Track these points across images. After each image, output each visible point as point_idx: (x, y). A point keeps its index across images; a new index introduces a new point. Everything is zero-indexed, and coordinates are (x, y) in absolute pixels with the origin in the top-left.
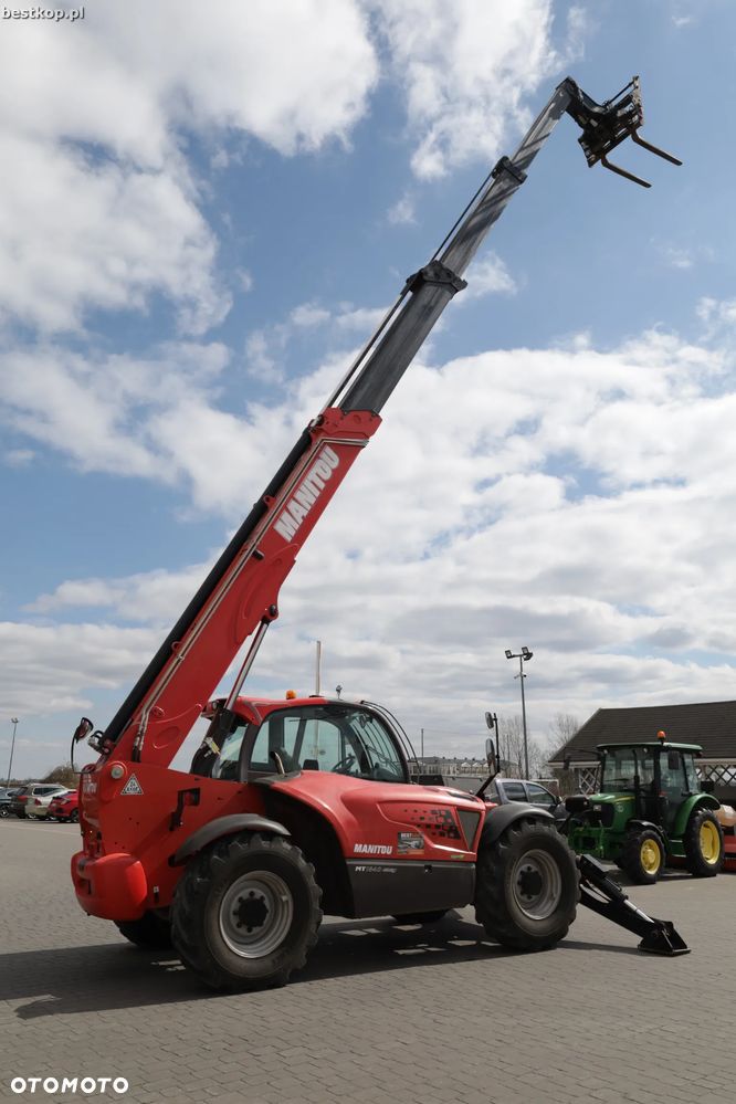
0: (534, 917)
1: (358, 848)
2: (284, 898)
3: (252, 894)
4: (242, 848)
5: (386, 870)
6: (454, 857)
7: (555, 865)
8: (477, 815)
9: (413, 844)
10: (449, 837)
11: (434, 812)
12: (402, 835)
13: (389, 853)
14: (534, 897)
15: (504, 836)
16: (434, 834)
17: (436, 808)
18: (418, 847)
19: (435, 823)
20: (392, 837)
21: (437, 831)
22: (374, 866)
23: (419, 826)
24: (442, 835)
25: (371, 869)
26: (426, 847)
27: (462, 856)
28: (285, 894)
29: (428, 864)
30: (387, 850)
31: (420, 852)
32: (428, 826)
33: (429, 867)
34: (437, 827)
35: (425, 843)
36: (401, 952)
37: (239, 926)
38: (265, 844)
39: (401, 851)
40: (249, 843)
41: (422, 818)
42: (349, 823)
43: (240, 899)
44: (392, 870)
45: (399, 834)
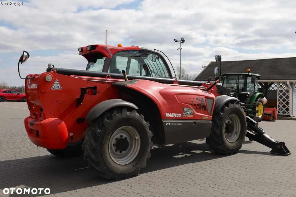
0: (230, 141)
1: (167, 115)
2: (137, 138)
3: (121, 136)
4: (118, 116)
5: (178, 124)
6: (204, 118)
7: (239, 121)
8: (212, 100)
9: (189, 112)
10: (202, 110)
11: (197, 99)
12: (185, 109)
13: (179, 117)
14: (230, 133)
15: (222, 109)
16: (197, 108)
17: (198, 97)
18: (191, 114)
19: (198, 103)
20: (181, 111)
21: (198, 107)
22: (173, 123)
23: (191, 105)
24: (200, 108)
25: (172, 124)
26: (194, 113)
27: (207, 118)
28: (137, 136)
29: (194, 121)
30: (179, 115)
31: (191, 116)
32: (195, 105)
33: (195, 123)
34: (198, 105)
35: (193, 112)
36: (176, 157)
37: (116, 151)
38: (128, 114)
39: (185, 116)
40: (121, 113)
41: (193, 102)
43: (116, 139)
44: (181, 124)
45: (184, 108)
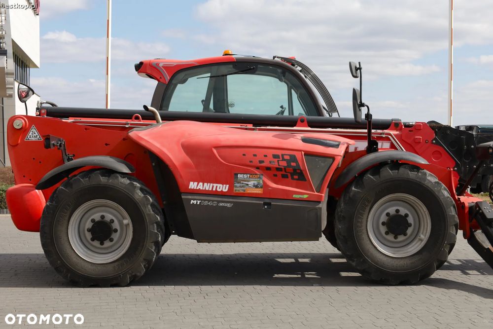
1: (193, 185)
2: (125, 221)
5: (221, 204)
6: (295, 196)
8: (329, 160)
9: (251, 183)
10: (293, 179)
11: (275, 156)
12: (239, 176)
13: (225, 190)
15: (358, 180)
16: (275, 175)
17: (279, 152)
19: (277, 166)
20: (229, 177)
21: (279, 173)
22: (209, 201)
23: (257, 168)
24: (284, 176)
25: (206, 203)
26: (265, 186)
27: (305, 196)
29: (267, 201)
30: (224, 188)
31: (259, 191)
32: (268, 169)
33: (269, 204)
34: (278, 169)
35: (264, 182)
38: (103, 180)
39: (238, 189)
40: (90, 178)
41: (261, 162)
42: (185, 165)
43: (92, 220)
44: (229, 205)
45: (237, 174)
